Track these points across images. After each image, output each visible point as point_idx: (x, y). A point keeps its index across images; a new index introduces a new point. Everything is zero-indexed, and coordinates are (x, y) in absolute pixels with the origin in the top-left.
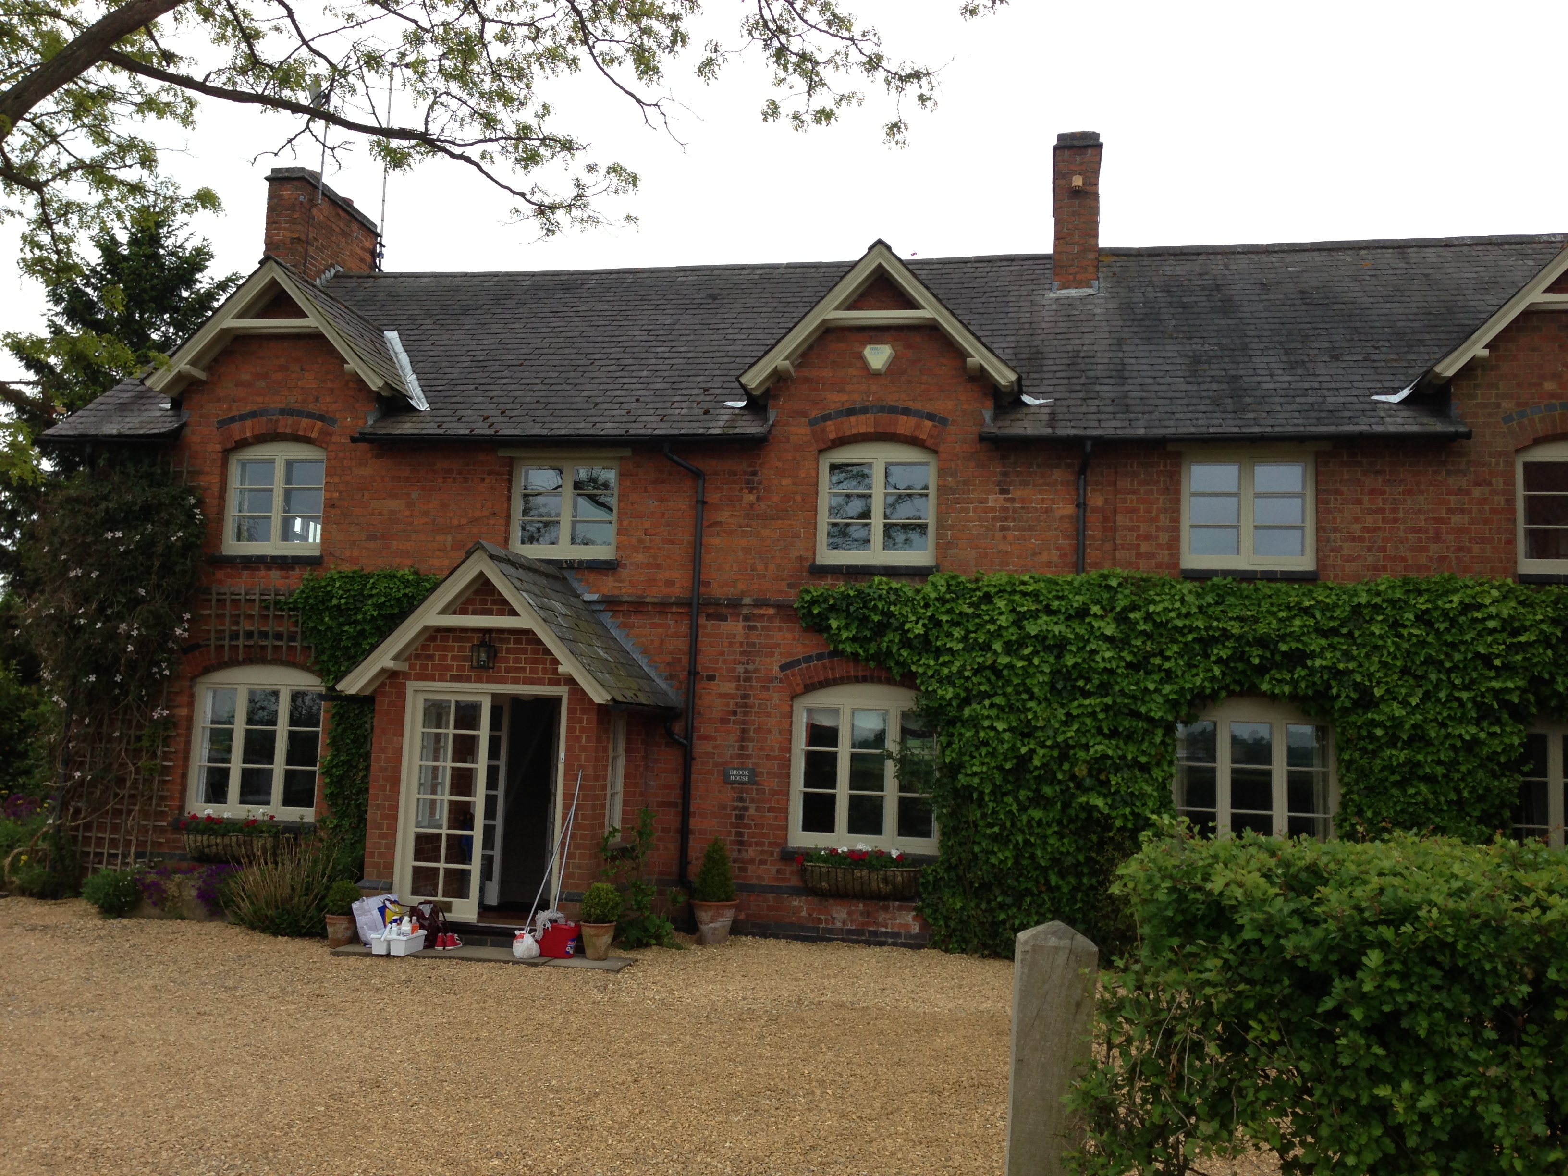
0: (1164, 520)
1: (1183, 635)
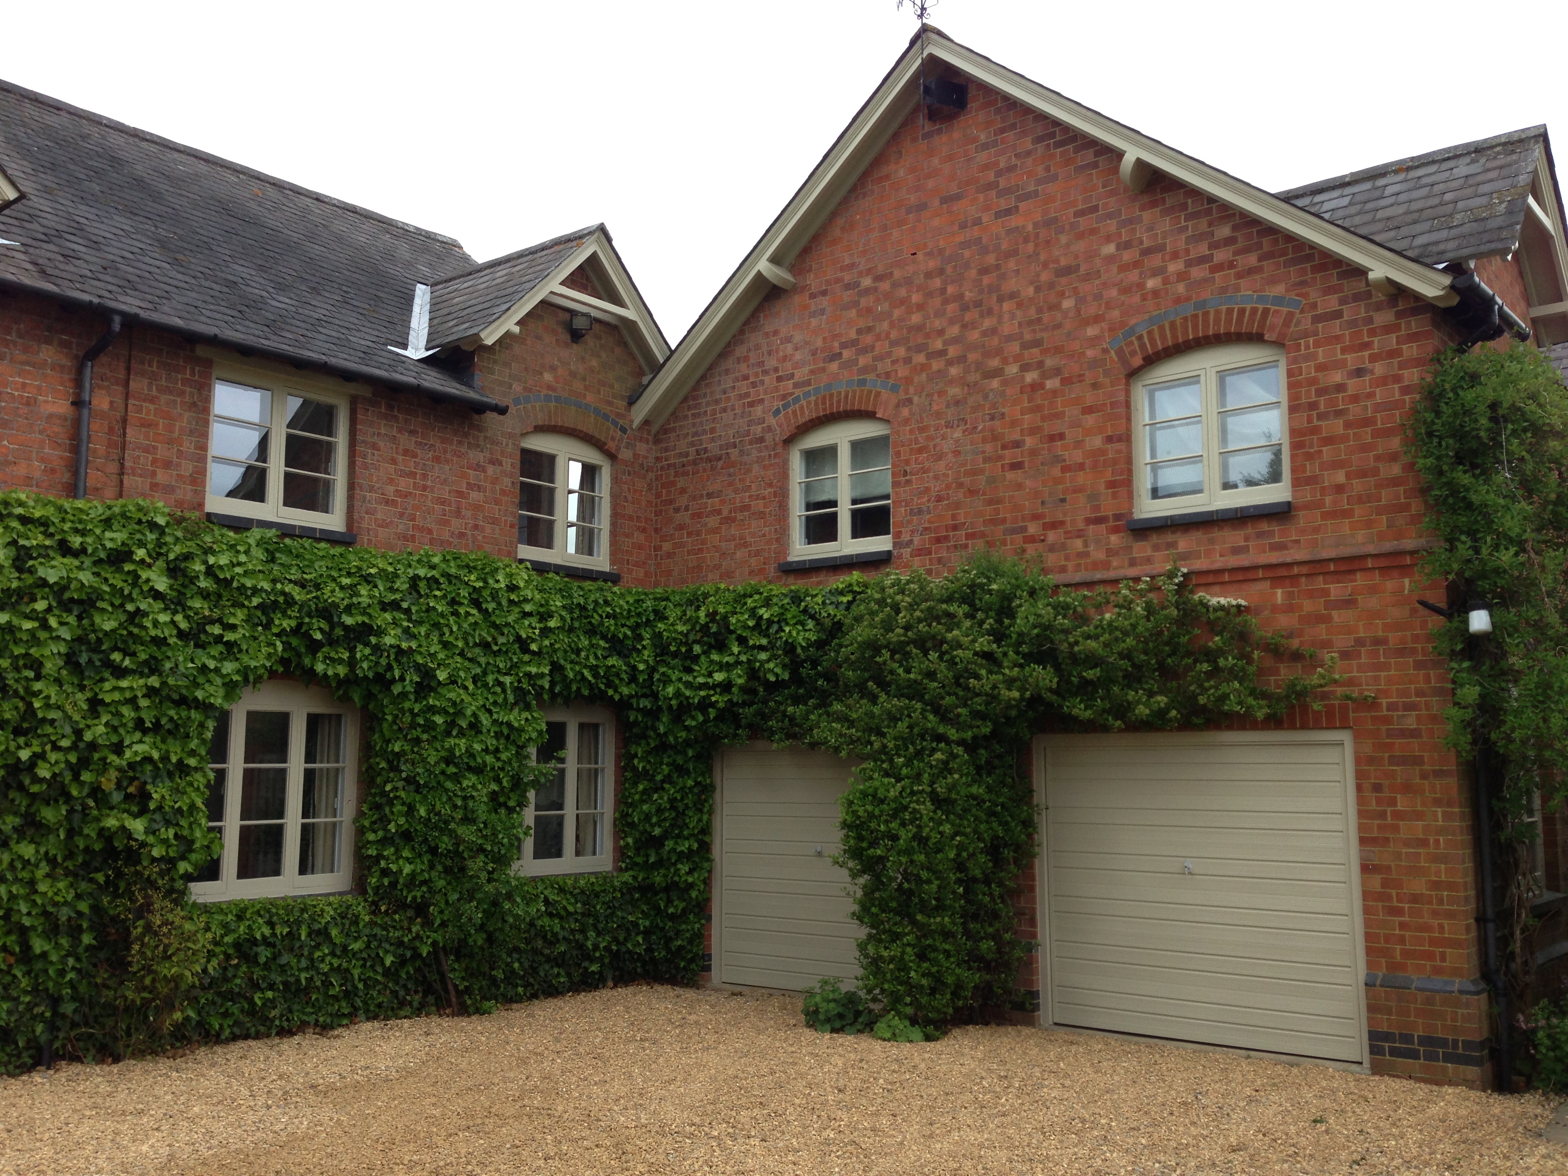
0: (188, 446)
1: (248, 598)
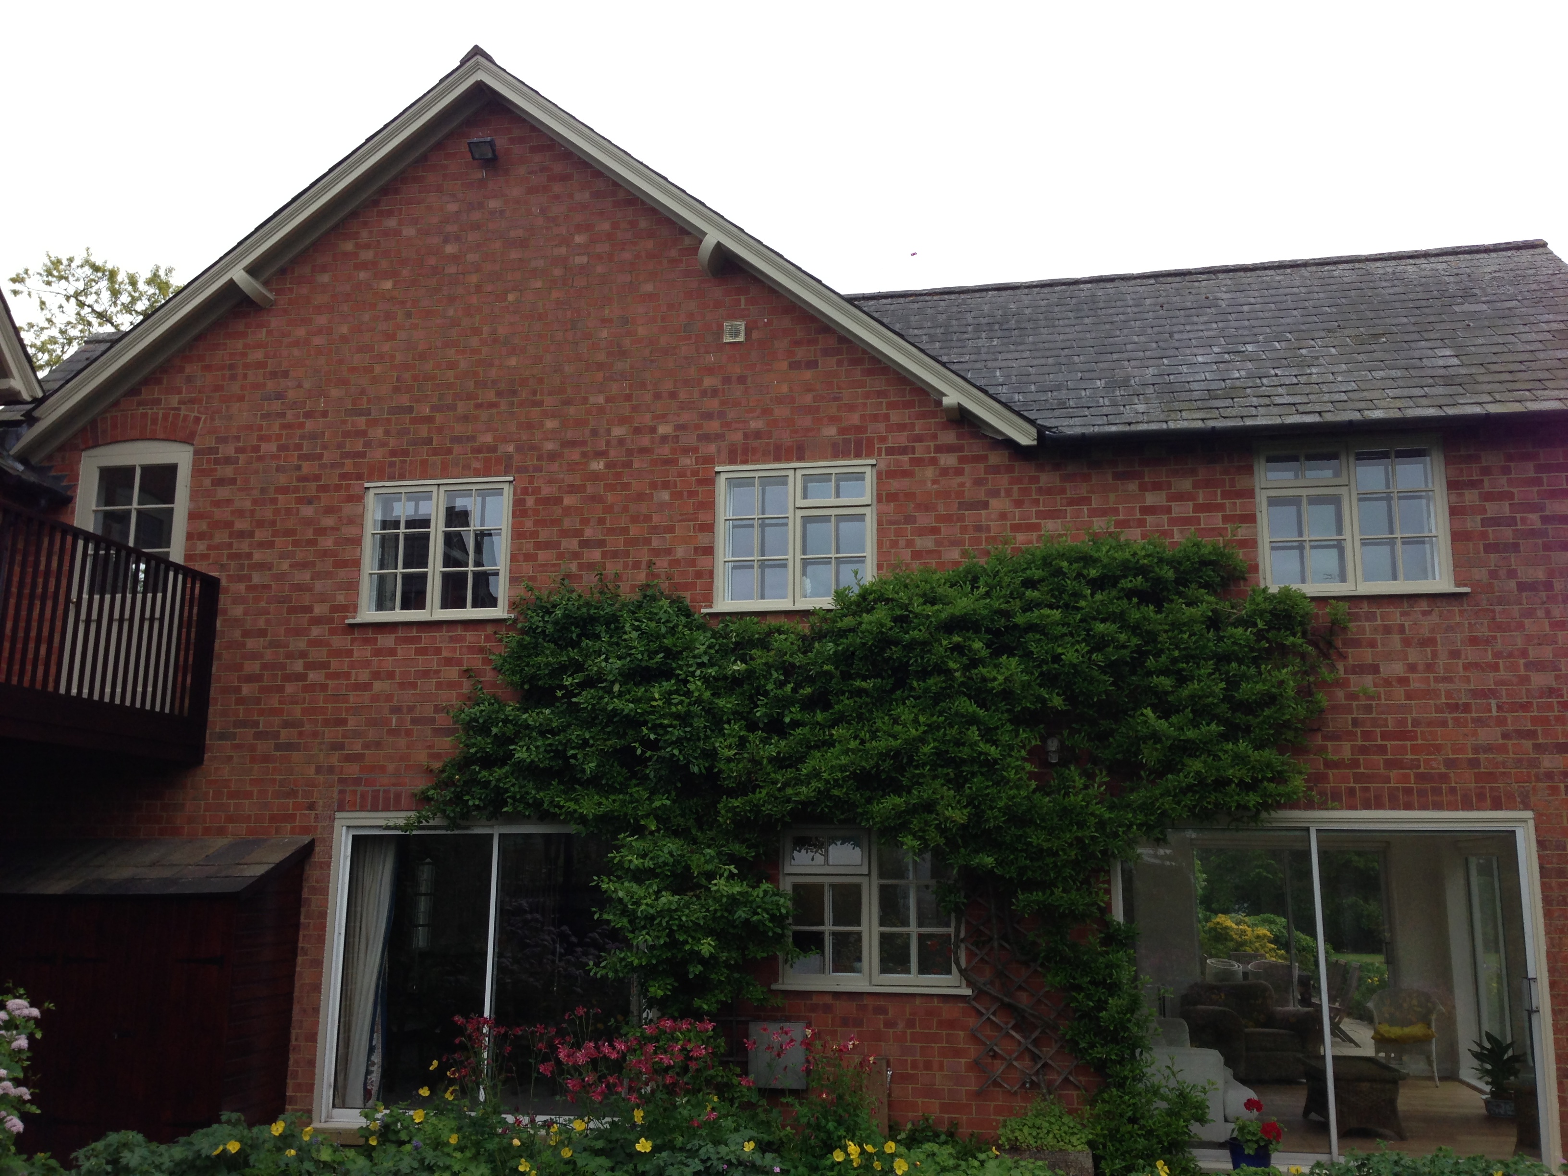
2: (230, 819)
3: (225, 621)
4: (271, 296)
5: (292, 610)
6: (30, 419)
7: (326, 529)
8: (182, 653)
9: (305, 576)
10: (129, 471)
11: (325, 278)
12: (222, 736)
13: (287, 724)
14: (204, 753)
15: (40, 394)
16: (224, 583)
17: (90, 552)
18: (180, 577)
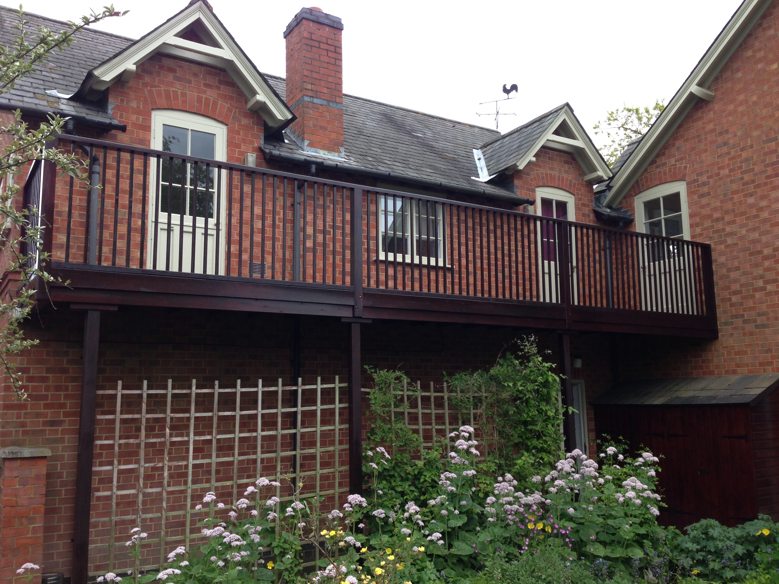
2: (738, 366)
3: (716, 265)
4: (713, 94)
5: (751, 254)
6: (609, 187)
7: (763, 207)
8: (698, 284)
9: (756, 235)
10: (657, 201)
11: (740, 75)
12: (726, 324)
13: (759, 315)
14: (718, 333)
15: (611, 175)
16: (713, 246)
17: (645, 243)
18: (690, 247)
